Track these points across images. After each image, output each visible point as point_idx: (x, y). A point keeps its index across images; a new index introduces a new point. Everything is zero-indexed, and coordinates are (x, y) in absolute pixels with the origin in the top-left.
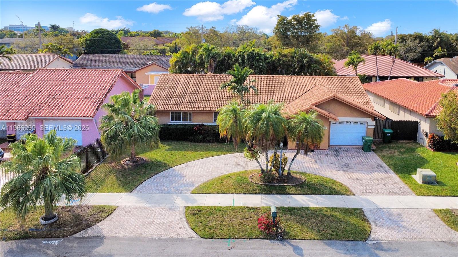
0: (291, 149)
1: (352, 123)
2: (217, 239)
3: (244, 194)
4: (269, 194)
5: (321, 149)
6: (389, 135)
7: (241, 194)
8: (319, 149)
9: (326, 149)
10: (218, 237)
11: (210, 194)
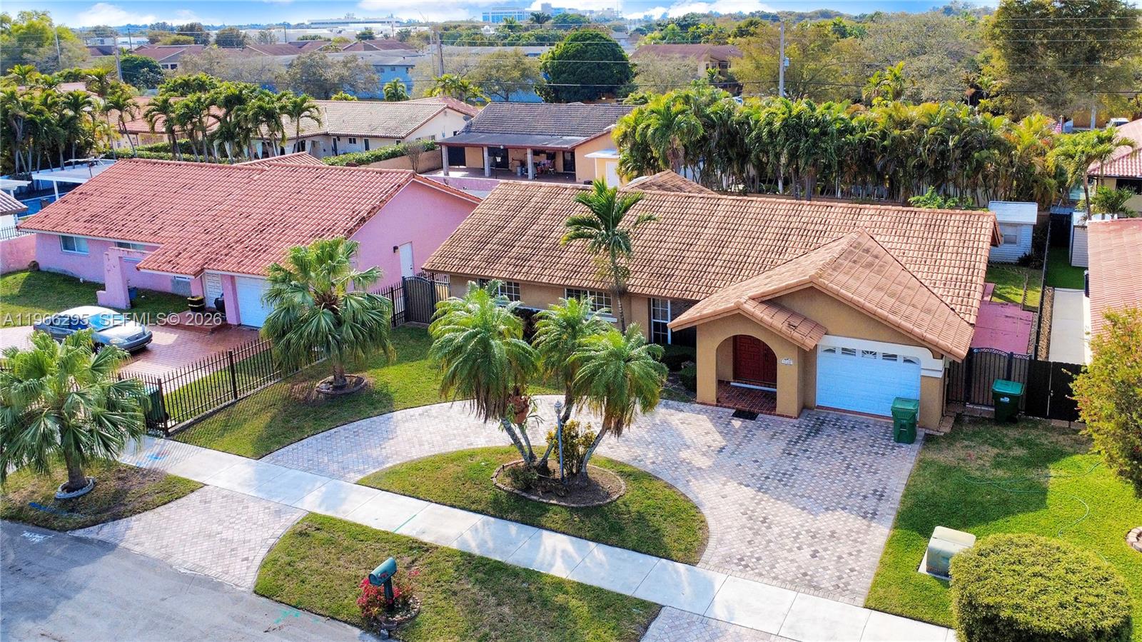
0: (701, 403)
1: (880, 357)
2: (276, 601)
3: (452, 506)
4: (502, 518)
5: (778, 415)
6: (1007, 400)
7: (445, 505)
8: (775, 415)
9: (791, 417)
10: (278, 599)
11: (387, 491)
